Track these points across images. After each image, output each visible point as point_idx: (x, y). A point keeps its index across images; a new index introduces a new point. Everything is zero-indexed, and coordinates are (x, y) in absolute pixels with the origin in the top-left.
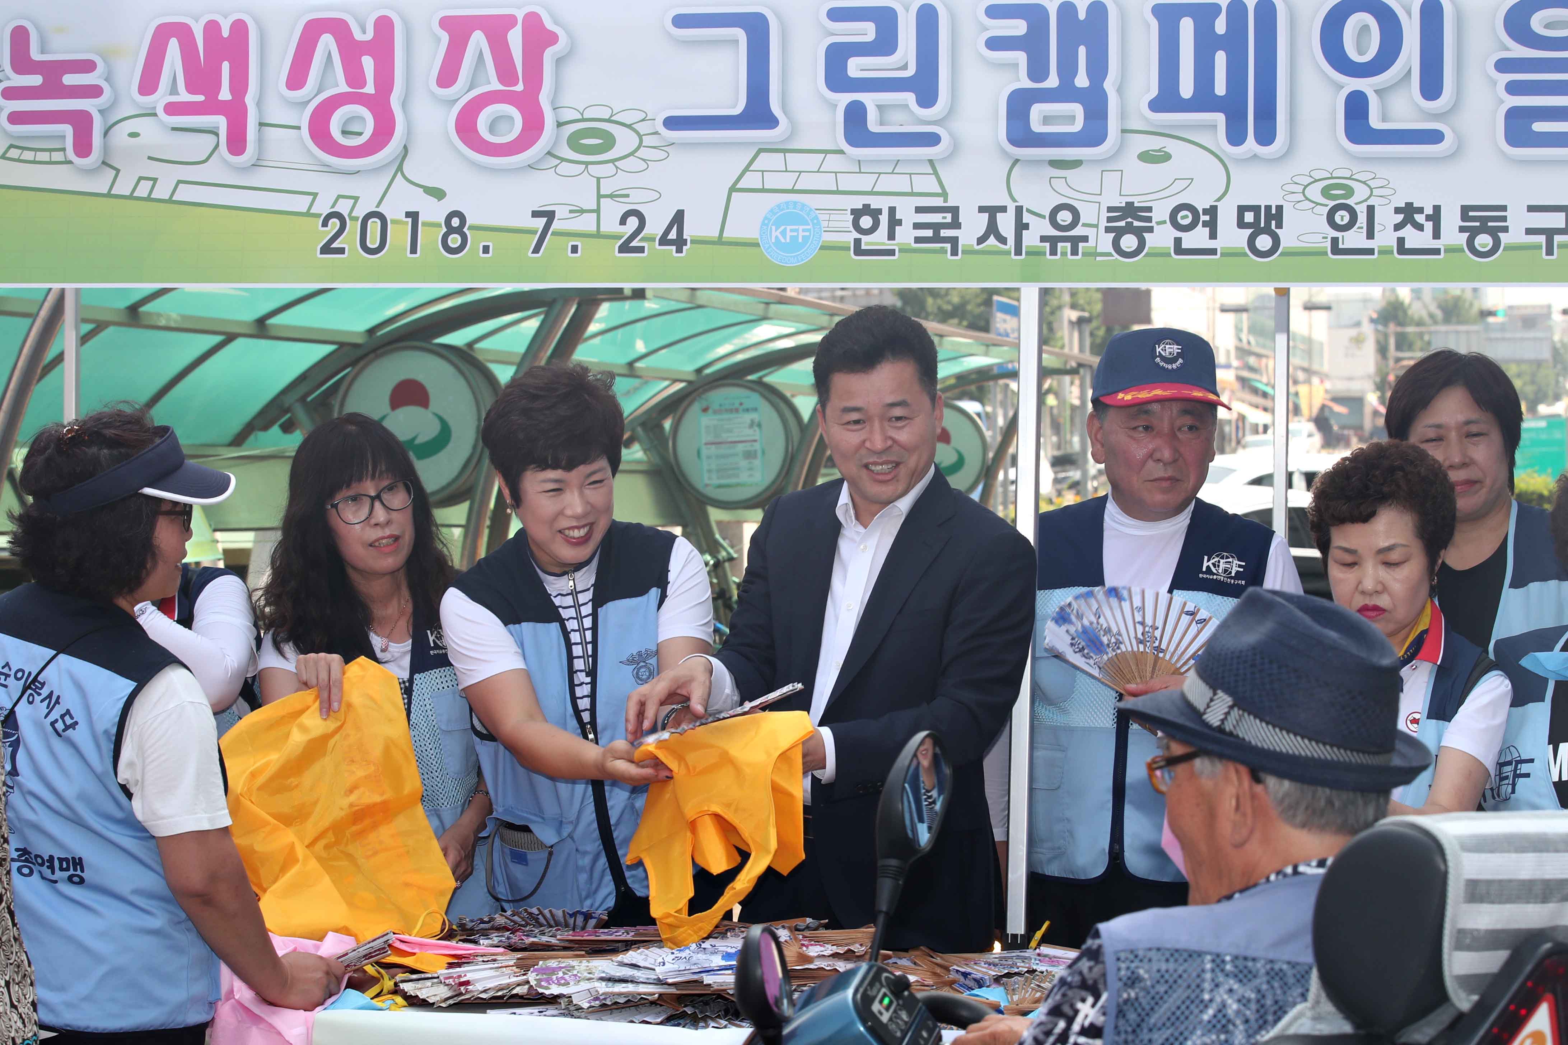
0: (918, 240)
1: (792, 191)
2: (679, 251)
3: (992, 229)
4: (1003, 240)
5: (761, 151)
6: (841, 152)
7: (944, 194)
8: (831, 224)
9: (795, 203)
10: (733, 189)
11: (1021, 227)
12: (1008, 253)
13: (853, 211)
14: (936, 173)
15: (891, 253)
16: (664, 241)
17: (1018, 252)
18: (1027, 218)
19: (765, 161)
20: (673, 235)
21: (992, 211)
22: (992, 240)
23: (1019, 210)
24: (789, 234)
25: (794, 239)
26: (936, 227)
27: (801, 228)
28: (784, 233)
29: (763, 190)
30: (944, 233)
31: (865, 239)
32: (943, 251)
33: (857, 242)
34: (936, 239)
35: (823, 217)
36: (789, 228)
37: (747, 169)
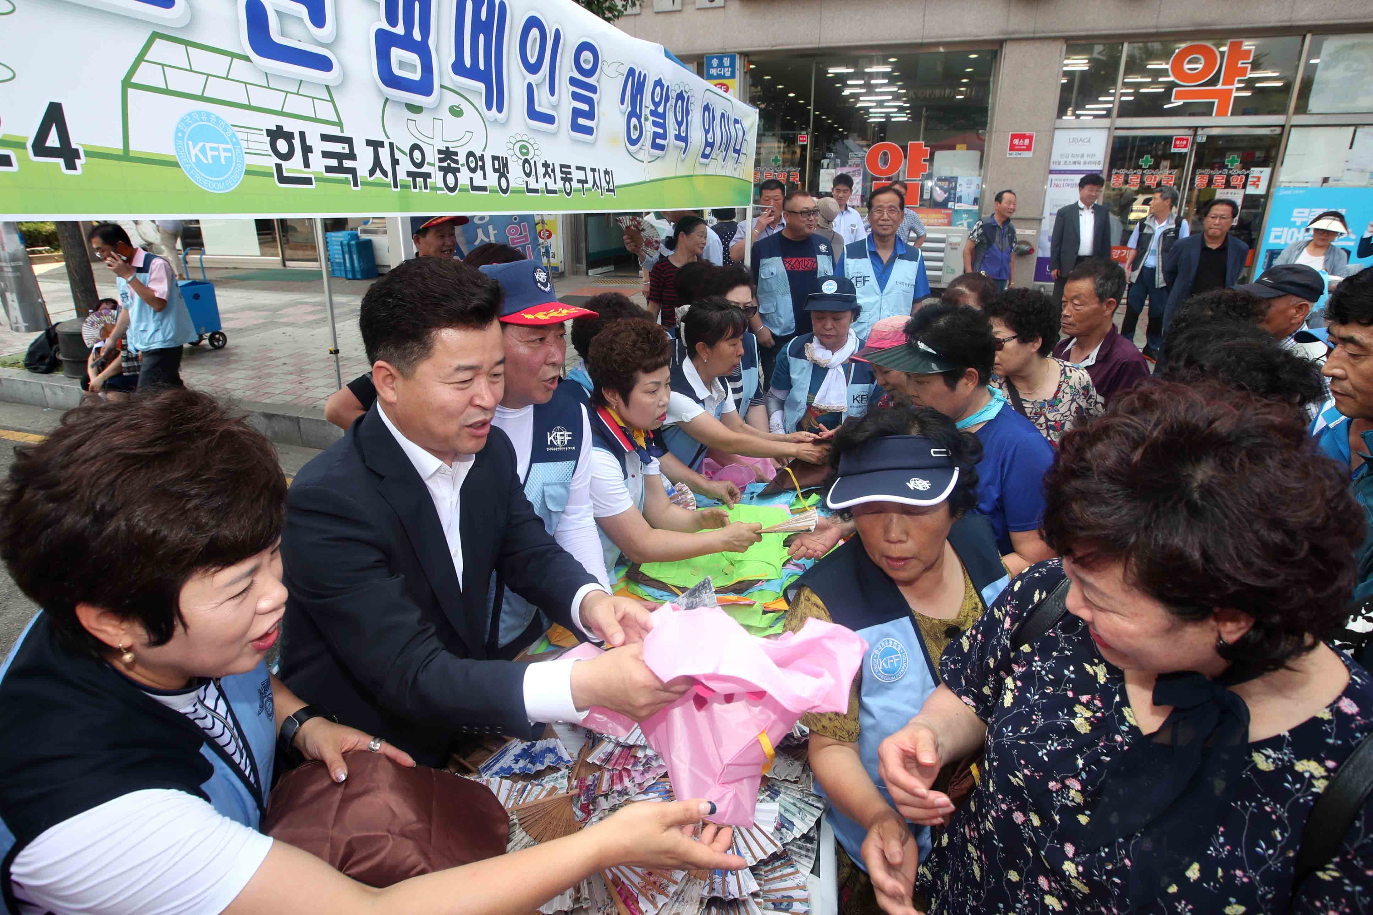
0: (329, 169)
1: (202, 98)
2: (71, 165)
3: (377, 163)
4: (385, 173)
5: (156, 35)
6: (247, 59)
7: (340, 124)
8: (252, 145)
9: (209, 115)
10: (127, 83)
11: (395, 162)
12: (388, 185)
13: (269, 132)
14: (332, 101)
15: (308, 181)
16: (40, 148)
17: (396, 186)
18: (398, 155)
19: (161, 49)
20: (53, 140)
21: (375, 145)
22: (378, 173)
23: (391, 145)
24: (210, 153)
25: (216, 159)
26: (339, 157)
27: (221, 146)
28: (203, 150)
29: (166, 92)
30: (347, 164)
31: (285, 165)
32: (346, 181)
33: (279, 167)
34: (340, 169)
35: (241, 136)
36: (208, 145)
37: (140, 58)
